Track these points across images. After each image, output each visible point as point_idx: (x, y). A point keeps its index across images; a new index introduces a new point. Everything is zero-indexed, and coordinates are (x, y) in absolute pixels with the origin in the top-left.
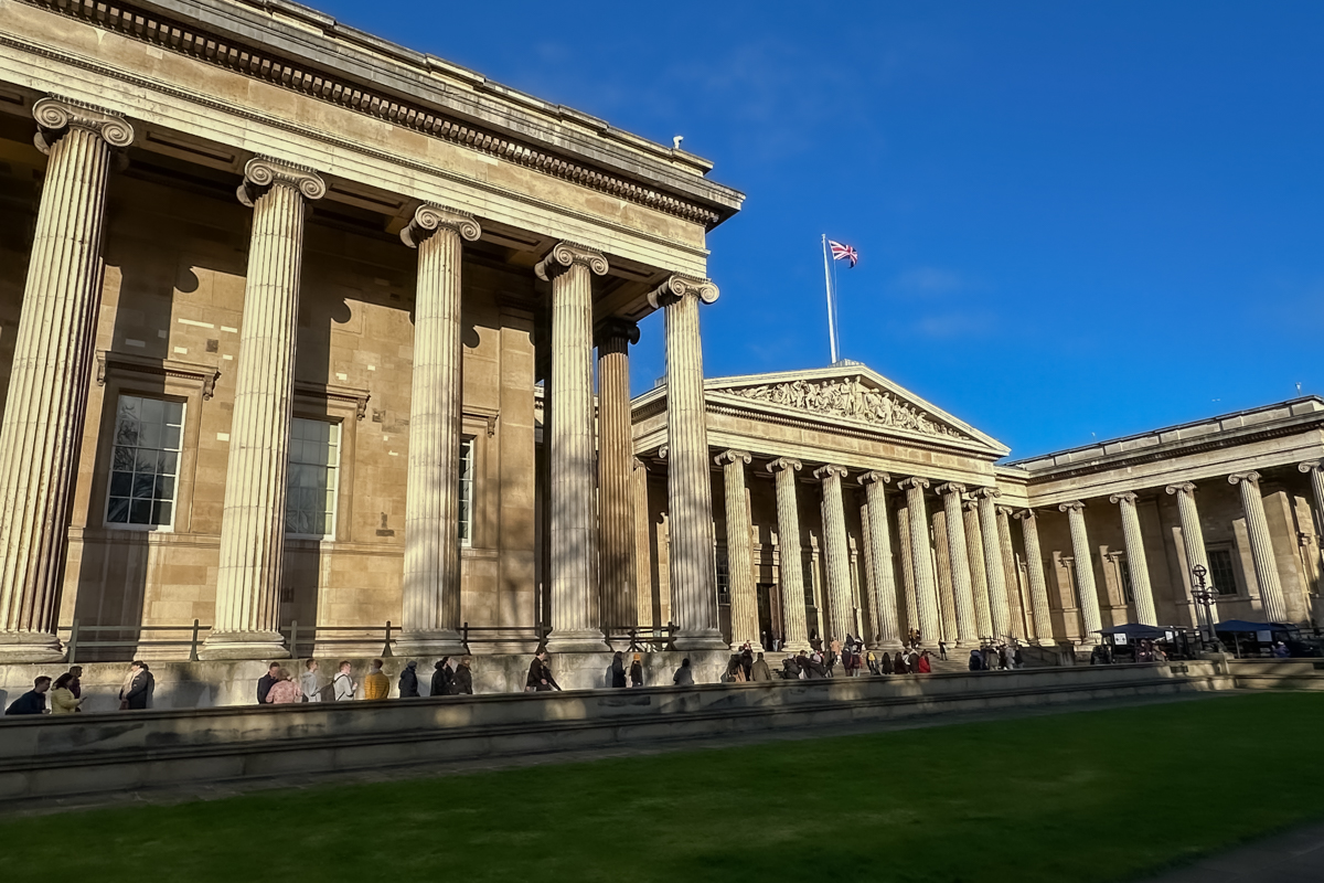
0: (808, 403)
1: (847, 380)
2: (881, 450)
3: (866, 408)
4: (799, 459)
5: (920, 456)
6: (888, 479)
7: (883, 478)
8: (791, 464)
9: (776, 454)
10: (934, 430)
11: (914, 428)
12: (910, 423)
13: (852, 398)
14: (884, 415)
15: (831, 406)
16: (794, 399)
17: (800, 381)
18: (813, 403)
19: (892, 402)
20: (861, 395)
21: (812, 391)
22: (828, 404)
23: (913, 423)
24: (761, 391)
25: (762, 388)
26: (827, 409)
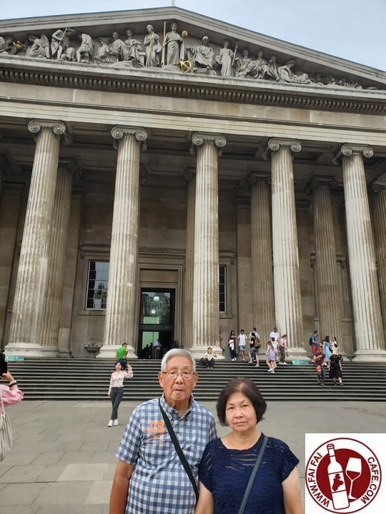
1: (149, 27)
2: (214, 108)
3: (182, 57)
4: (62, 121)
5: (287, 114)
6: (223, 142)
7: (214, 141)
8: (48, 128)
9: (25, 116)
11: (267, 77)
12: (260, 72)
13: (159, 48)
14: (209, 62)
15: (121, 58)
16: (54, 52)
17: (63, 29)
18: (87, 55)
19: (234, 52)
20: (177, 45)
21: (84, 40)
22: (108, 55)
23: (266, 70)
26: (108, 59)
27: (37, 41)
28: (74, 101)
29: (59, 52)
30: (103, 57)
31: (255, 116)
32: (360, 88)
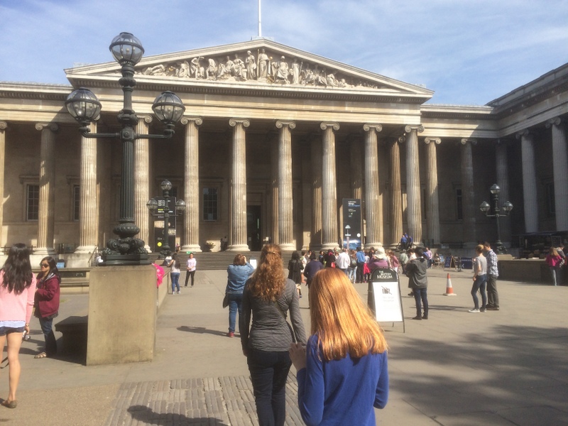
1: (249, 52)
3: (269, 72)
4: (200, 116)
6: (293, 125)
7: (289, 125)
10: (346, 84)
11: (320, 84)
12: (316, 80)
13: (254, 66)
14: (285, 75)
15: (232, 73)
16: (193, 72)
17: (198, 57)
18: (213, 74)
19: (300, 65)
20: (265, 62)
21: (211, 64)
22: (225, 73)
23: (320, 80)
24: (157, 68)
25: (158, 66)
26: (225, 77)
27: (183, 66)
29: (196, 72)
30: (222, 76)
31: (312, 108)
32: (376, 89)
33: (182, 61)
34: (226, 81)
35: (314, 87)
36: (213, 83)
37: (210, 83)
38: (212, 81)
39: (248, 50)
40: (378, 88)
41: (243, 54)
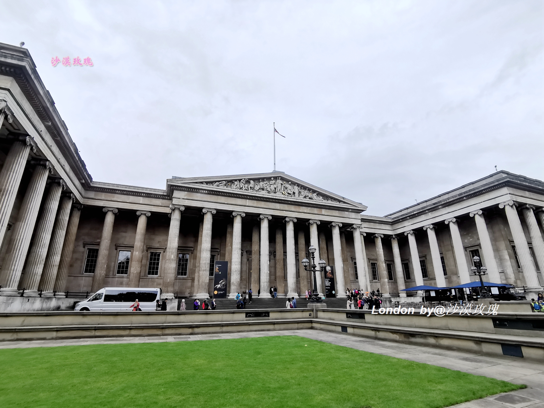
0: (249, 188)
1: (272, 178)
2: (292, 208)
3: (283, 190)
4: (244, 212)
5: (316, 211)
6: (295, 220)
7: (293, 220)
8: (239, 214)
9: (231, 210)
10: (323, 200)
11: (310, 198)
12: (308, 196)
13: (275, 186)
14: (292, 193)
15: (263, 189)
16: (241, 186)
17: (245, 179)
18: (253, 188)
19: (299, 188)
20: (281, 185)
21: (251, 183)
22: (260, 189)
23: (310, 196)
24: (222, 183)
25: (222, 182)
26: (260, 191)
27: (236, 183)
28: (247, 205)
29: (243, 187)
30: (258, 190)
31: (305, 211)
32: (337, 203)
33: (236, 180)
34: (260, 193)
35: (307, 199)
36: (253, 193)
37: (250, 193)
38: (252, 192)
39: (272, 177)
40: (339, 203)
41: (269, 179)
